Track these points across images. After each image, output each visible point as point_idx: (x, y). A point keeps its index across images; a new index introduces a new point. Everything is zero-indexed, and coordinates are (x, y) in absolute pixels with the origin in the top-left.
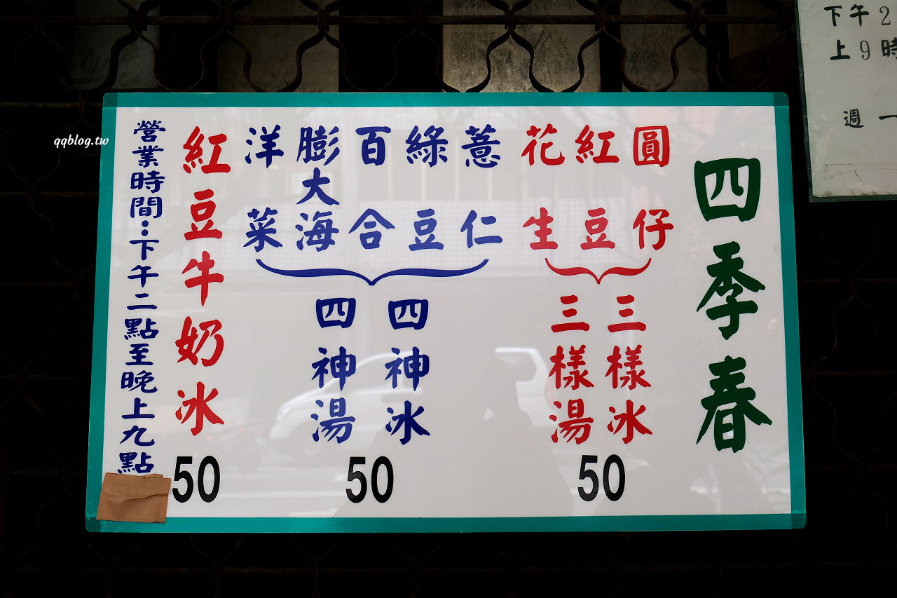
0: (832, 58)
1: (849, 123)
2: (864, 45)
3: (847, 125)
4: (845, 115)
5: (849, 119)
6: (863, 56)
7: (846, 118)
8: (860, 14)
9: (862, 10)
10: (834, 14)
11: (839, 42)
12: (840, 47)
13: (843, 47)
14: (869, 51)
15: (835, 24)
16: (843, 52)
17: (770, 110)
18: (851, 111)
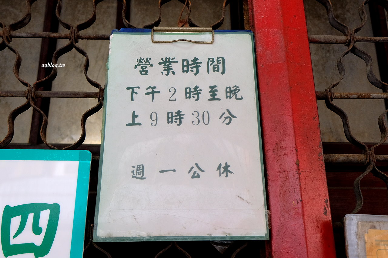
0: (128, 125)
1: (135, 175)
2: (154, 115)
3: (133, 177)
4: (133, 169)
5: (135, 173)
6: (152, 124)
7: (133, 172)
8: (153, 93)
9: (155, 90)
10: (133, 92)
11: (134, 113)
12: (134, 116)
13: (137, 116)
14: (157, 119)
15: (132, 99)
16: (137, 120)
17: (75, 164)
18: (138, 166)
